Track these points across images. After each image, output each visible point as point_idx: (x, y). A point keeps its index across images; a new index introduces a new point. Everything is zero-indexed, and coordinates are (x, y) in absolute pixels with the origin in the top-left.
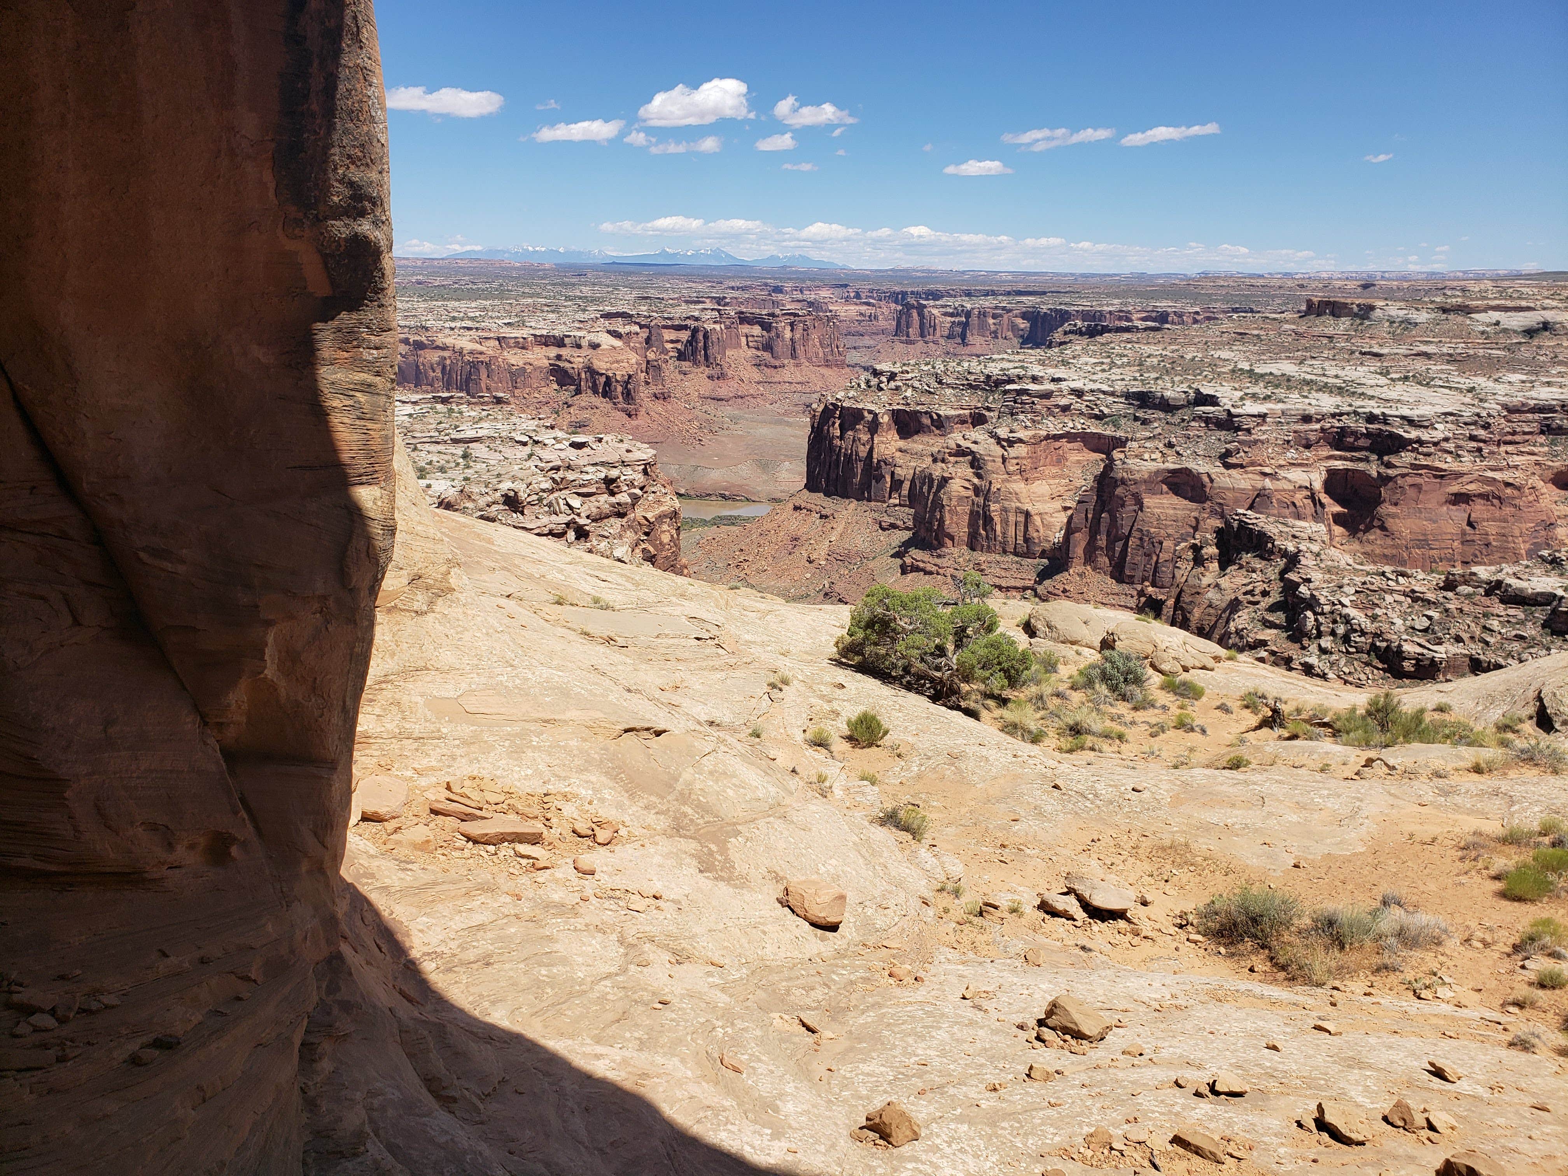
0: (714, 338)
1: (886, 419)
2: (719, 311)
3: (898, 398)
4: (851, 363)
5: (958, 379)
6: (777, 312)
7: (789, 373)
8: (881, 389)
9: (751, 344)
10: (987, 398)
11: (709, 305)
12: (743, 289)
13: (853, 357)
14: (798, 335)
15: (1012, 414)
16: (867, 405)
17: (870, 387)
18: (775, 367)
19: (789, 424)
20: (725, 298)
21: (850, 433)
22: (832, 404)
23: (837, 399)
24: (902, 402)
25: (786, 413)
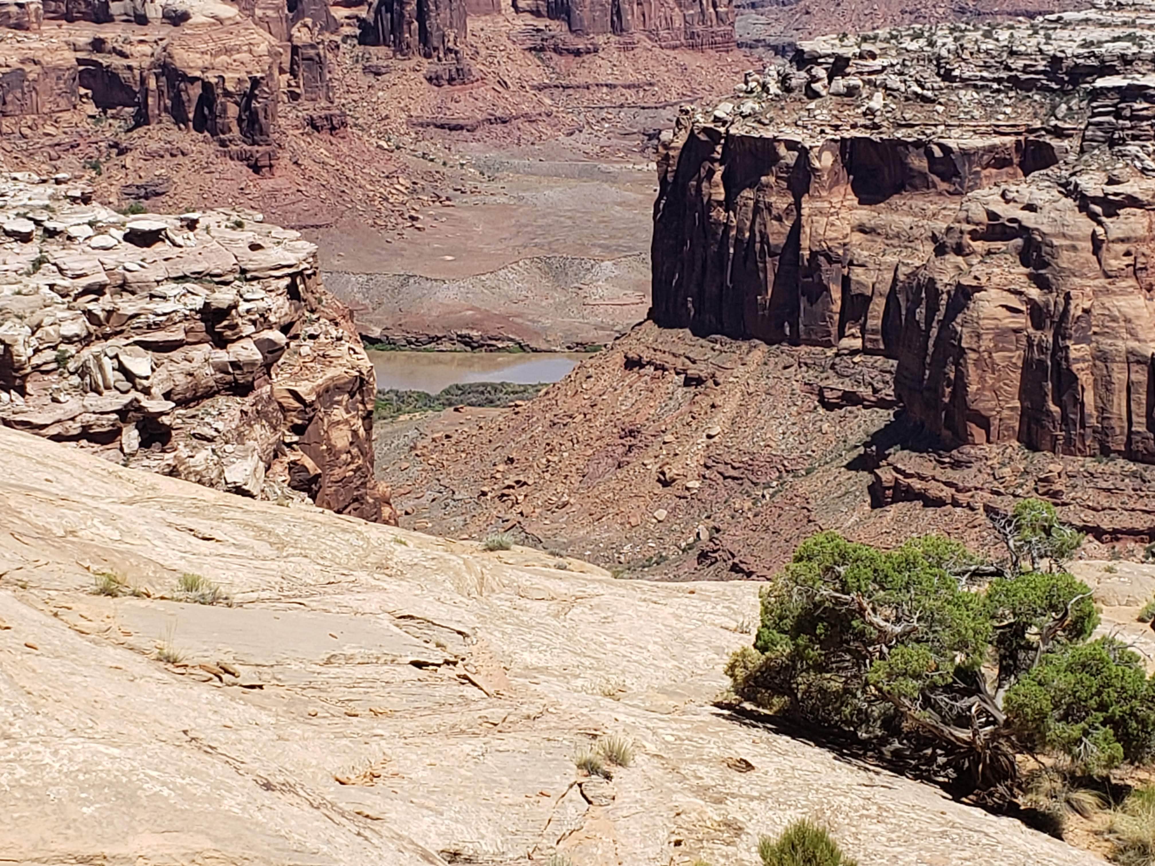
1: (827, 160)
3: (853, 114)
4: (747, 38)
5: (986, 67)
7: (608, 64)
8: (814, 95)
10: (1054, 108)
13: (749, 25)
15: (1112, 143)
17: (788, 90)
18: (577, 53)
19: (610, 178)
21: (747, 193)
22: (705, 130)
23: (717, 119)
24: (861, 121)
25: (603, 154)
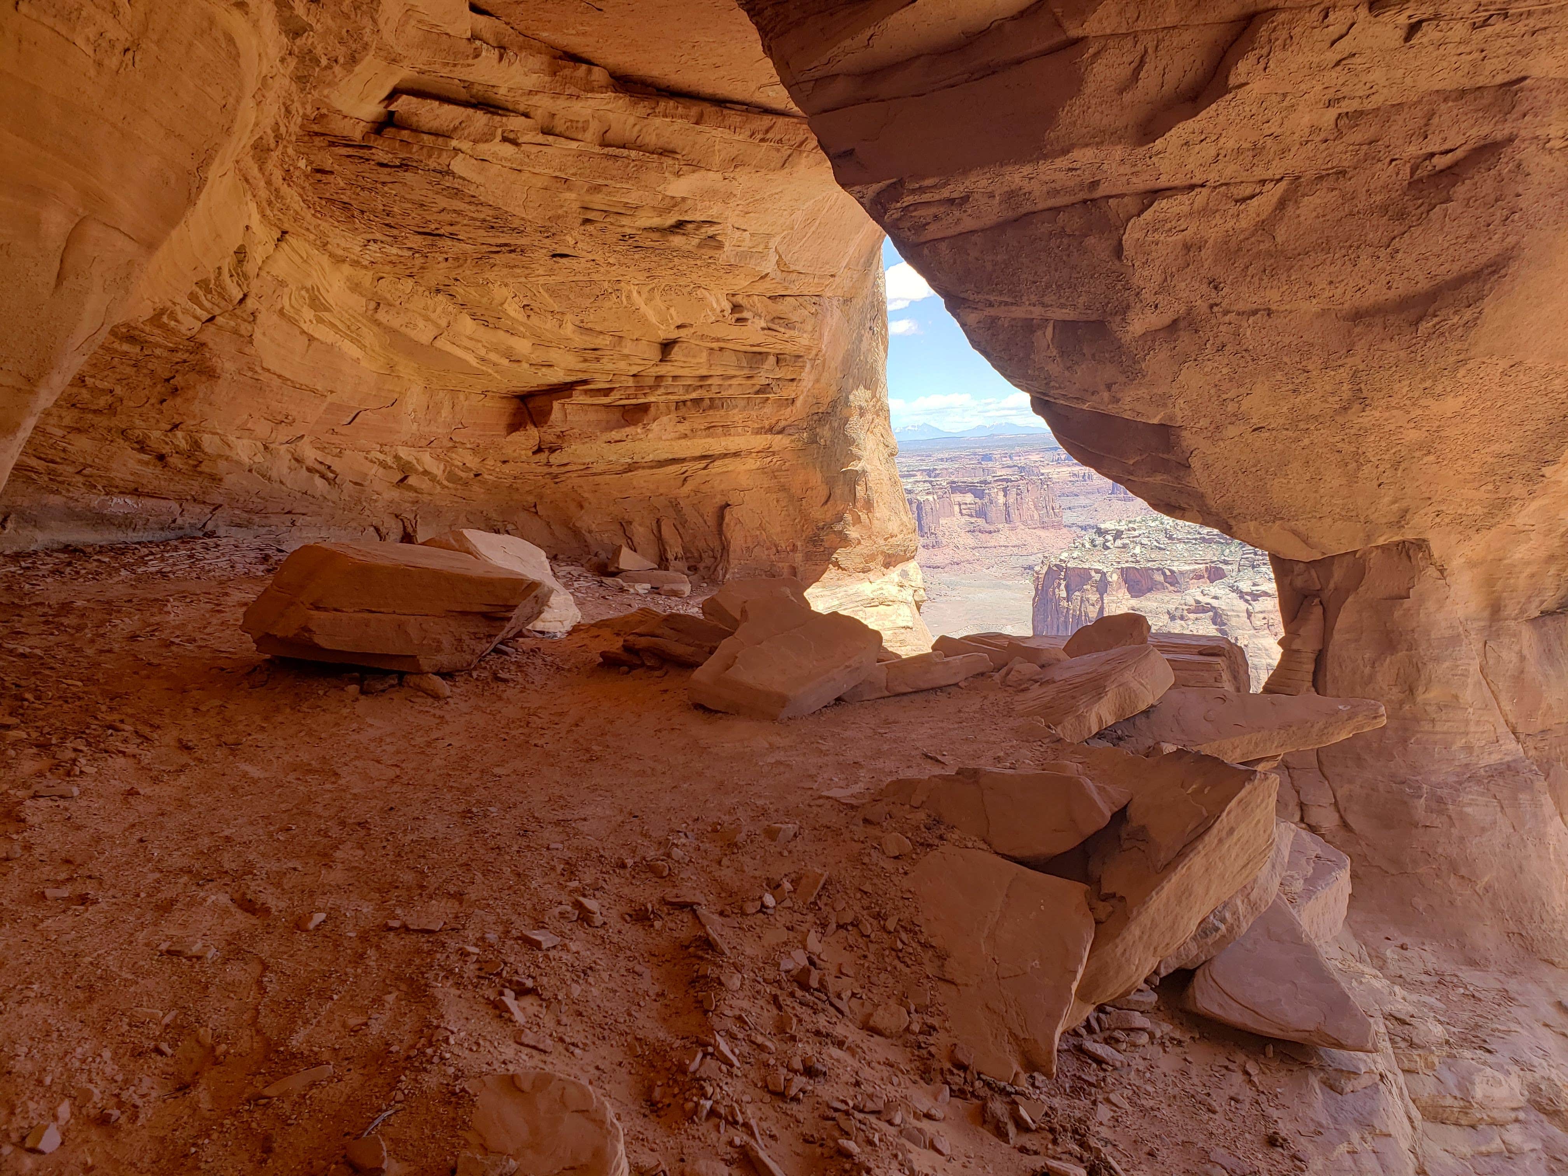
0: (928, 508)
1: (1115, 577)
2: (931, 482)
3: (1127, 556)
4: (1068, 523)
5: (1189, 533)
6: (989, 479)
7: (1004, 537)
8: (1108, 548)
9: (964, 512)
10: (1223, 551)
11: (919, 477)
12: (951, 459)
13: (1068, 517)
14: (1011, 500)
15: (1253, 567)
16: (1094, 563)
17: (1095, 546)
18: (990, 532)
19: (1008, 588)
20: (935, 469)
21: (1077, 593)
22: (1056, 565)
23: (1061, 560)
24: (1130, 559)
25: (1004, 577)
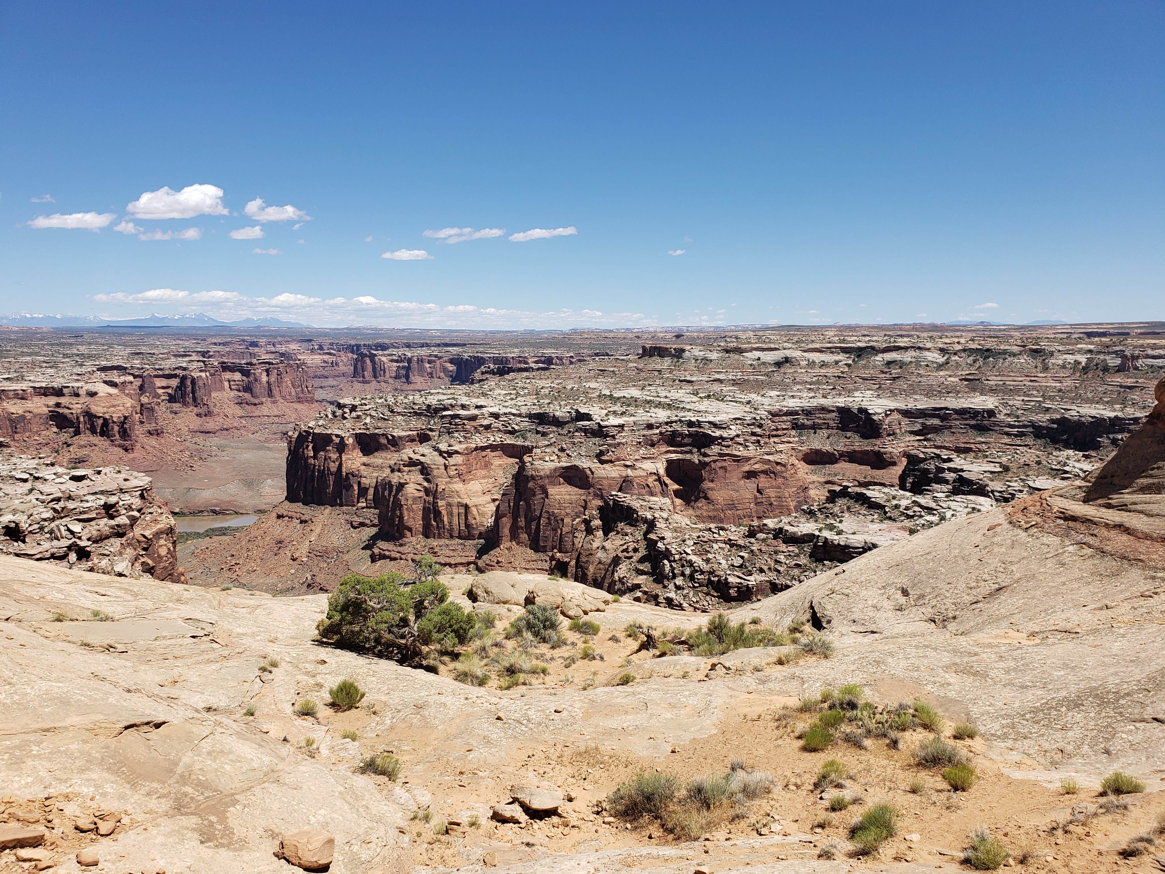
0: (201, 383)
1: (351, 441)
2: (204, 362)
3: (359, 425)
4: (319, 399)
5: (406, 408)
6: (254, 361)
7: (267, 408)
8: (345, 418)
9: (233, 387)
10: (429, 422)
11: (195, 357)
12: (224, 344)
13: (320, 394)
14: (273, 379)
15: (449, 433)
16: (334, 430)
17: (336, 417)
18: (255, 404)
19: (269, 449)
20: (209, 352)
21: (322, 453)
22: (305, 431)
23: (309, 427)
24: (363, 427)
25: (266, 441)
